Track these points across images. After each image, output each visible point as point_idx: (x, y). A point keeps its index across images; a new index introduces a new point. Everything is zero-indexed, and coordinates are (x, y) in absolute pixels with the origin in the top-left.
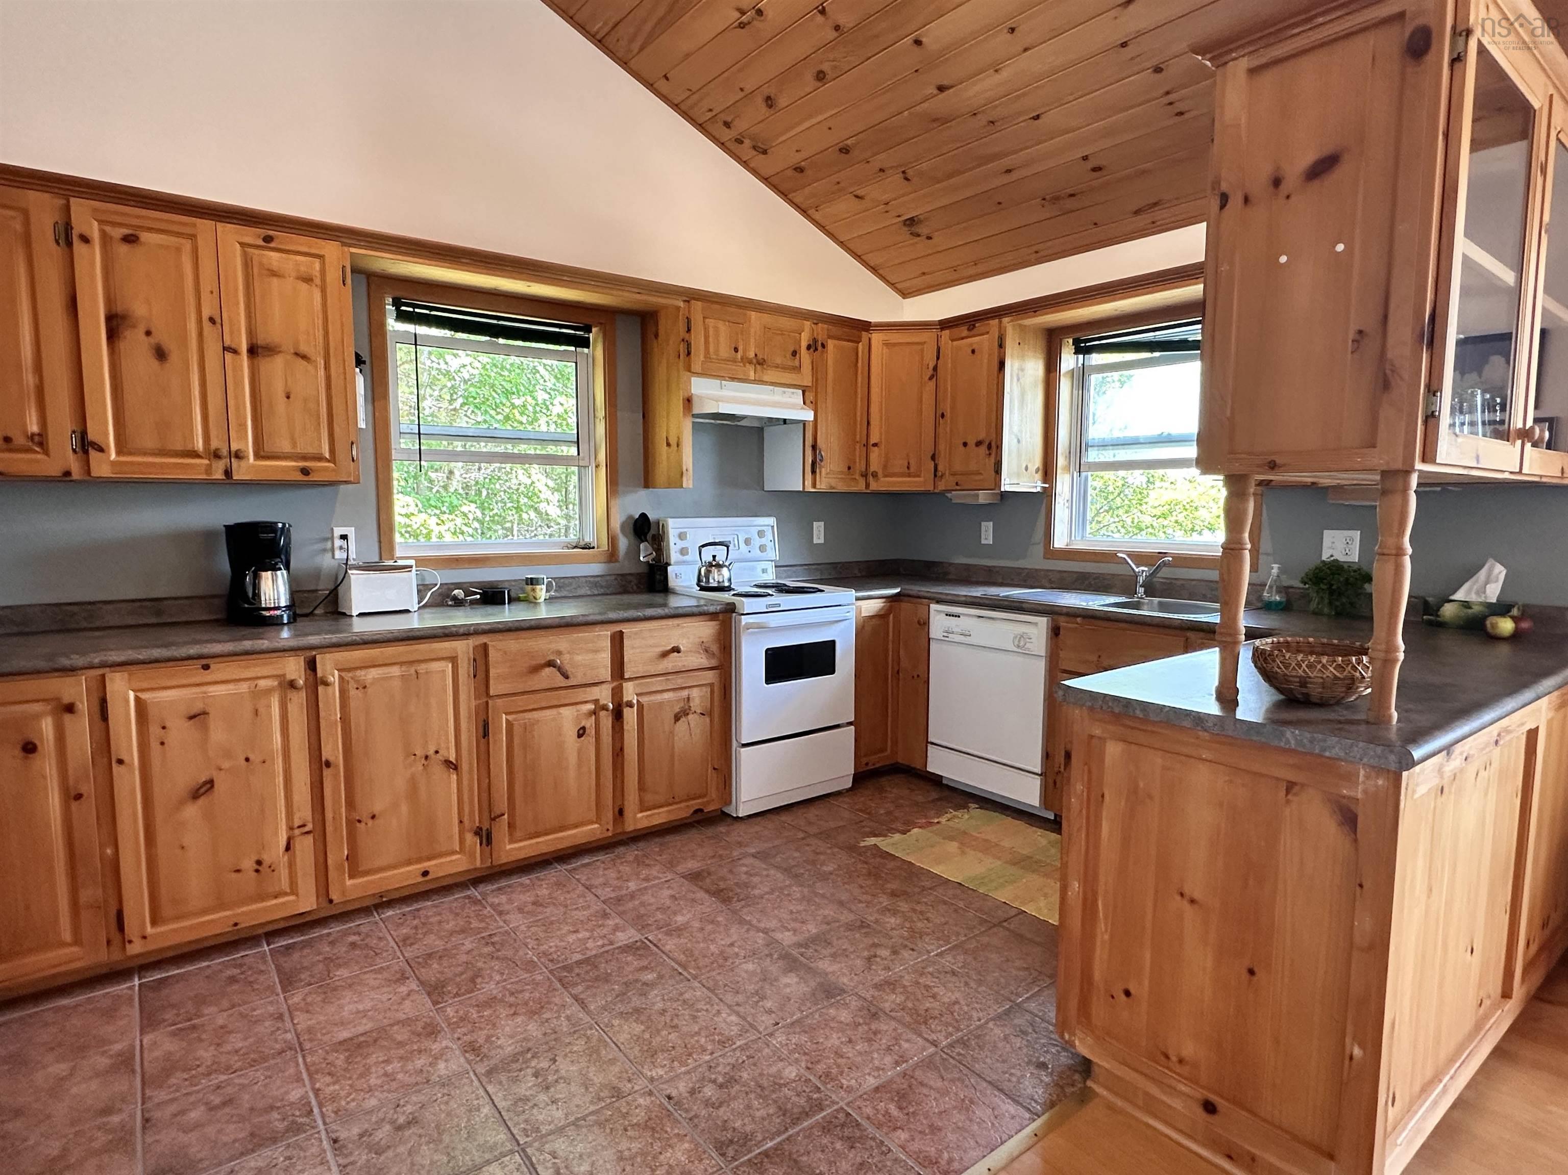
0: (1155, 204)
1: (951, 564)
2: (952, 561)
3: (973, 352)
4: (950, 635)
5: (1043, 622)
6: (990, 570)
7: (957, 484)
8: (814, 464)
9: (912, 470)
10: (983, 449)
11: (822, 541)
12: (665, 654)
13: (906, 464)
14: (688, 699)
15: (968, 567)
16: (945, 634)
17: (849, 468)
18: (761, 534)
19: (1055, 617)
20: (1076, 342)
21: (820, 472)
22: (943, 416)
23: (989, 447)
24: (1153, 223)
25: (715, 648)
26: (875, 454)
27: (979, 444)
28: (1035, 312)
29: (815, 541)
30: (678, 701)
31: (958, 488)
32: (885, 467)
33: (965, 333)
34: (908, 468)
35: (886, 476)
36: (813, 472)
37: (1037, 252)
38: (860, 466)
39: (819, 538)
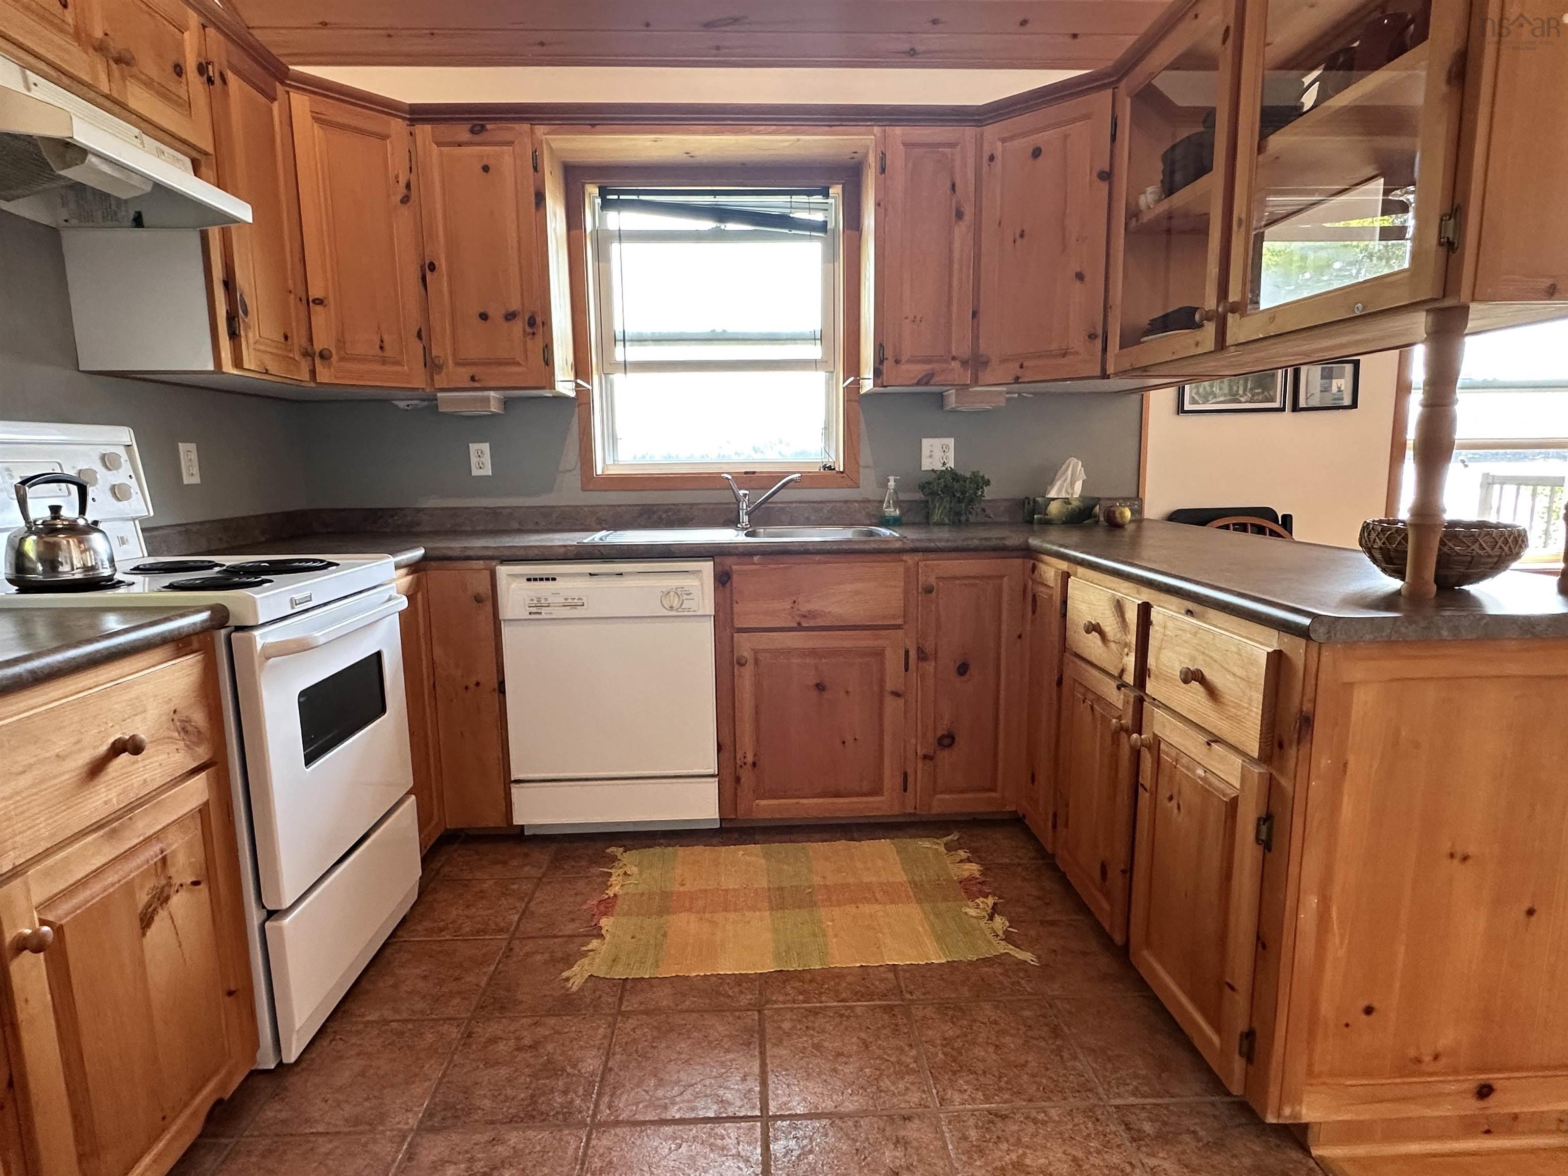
0: (736, 20)
1: (419, 510)
2: (418, 506)
3: (486, 169)
4: (543, 610)
5: (707, 568)
6: (495, 513)
7: (473, 379)
8: (232, 318)
9: (389, 353)
10: (518, 326)
11: (196, 480)
12: (97, 768)
13: (378, 343)
14: (164, 860)
15: (454, 512)
16: (534, 610)
17: (286, 338)
18: (108, 461)
19: (717, 559)
20: (603, 192)
21: (246, 336)
22: (432, 267)
23: (532, 322)
24: (718, 48)
25: (199, 718)
26: (319, 316)
27: (510, 316)
28: (593, 125)
29: (186, 481)
30: (144, 875)
31: (477, 385)
32: (341, 343)
33: (466, 136)
34: (381, 348)
35: (342, 359)
36: (233, 335)
37: (542, 44)
38: (299, 339)
39: (191, 475)
